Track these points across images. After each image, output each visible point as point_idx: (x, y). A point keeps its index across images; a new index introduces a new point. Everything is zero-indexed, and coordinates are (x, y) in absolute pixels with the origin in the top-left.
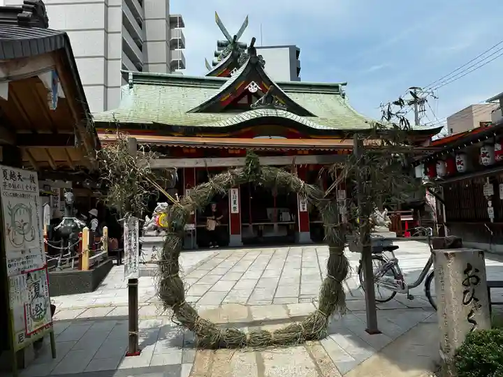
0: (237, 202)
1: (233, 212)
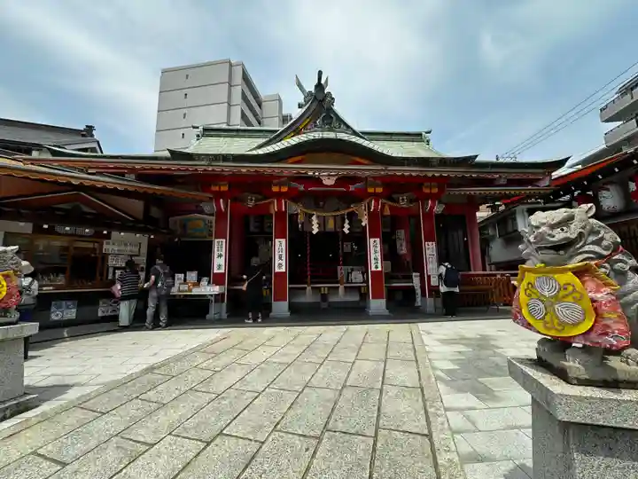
0: (284, 258)
1: (277, 270)
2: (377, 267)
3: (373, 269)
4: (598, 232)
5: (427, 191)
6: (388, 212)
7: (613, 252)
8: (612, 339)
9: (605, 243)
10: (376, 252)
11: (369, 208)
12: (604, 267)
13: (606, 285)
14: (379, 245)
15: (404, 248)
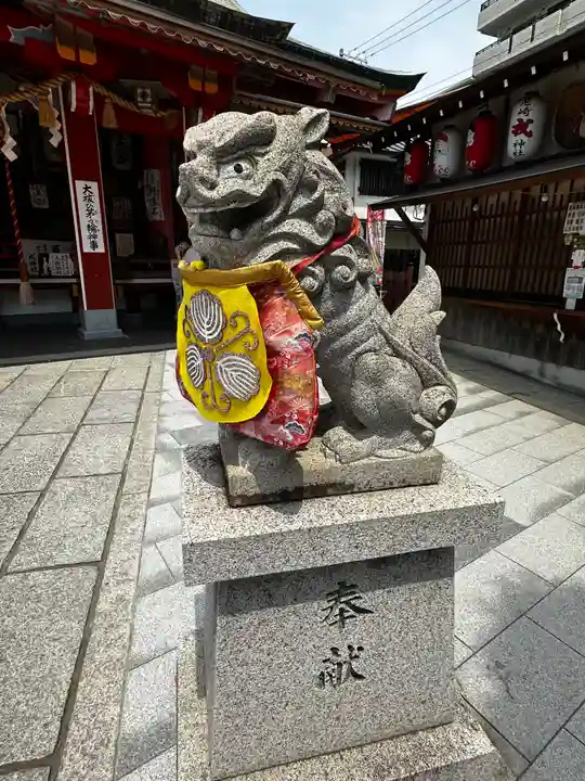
2: (94, 245)
3: (87, 249)
4: (312, 187)
5: (195, 85)
6: (110, 121)
7: (333, 239)
8: (287, 431)
9: (322, 216)
10: (90, 212)
11: (67, 105)
12: (313, 274)
13: (304, 316)
14: (96, 199)
15: (159, 209)
